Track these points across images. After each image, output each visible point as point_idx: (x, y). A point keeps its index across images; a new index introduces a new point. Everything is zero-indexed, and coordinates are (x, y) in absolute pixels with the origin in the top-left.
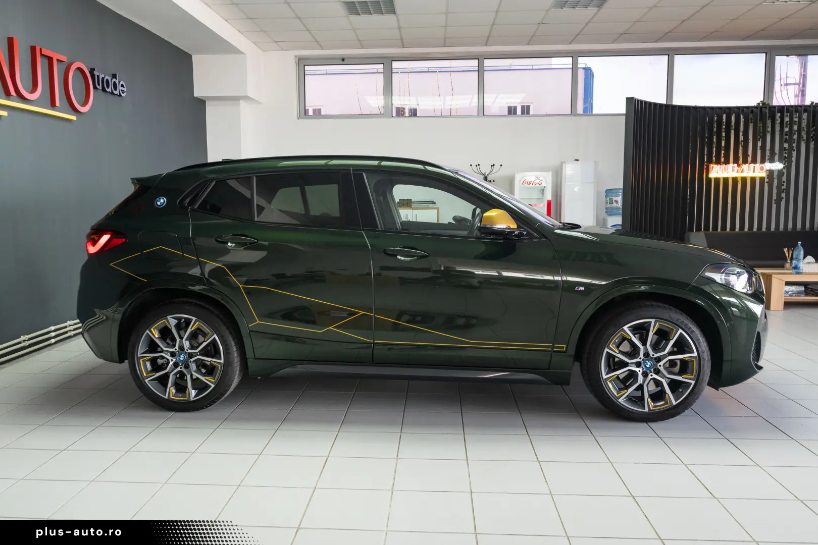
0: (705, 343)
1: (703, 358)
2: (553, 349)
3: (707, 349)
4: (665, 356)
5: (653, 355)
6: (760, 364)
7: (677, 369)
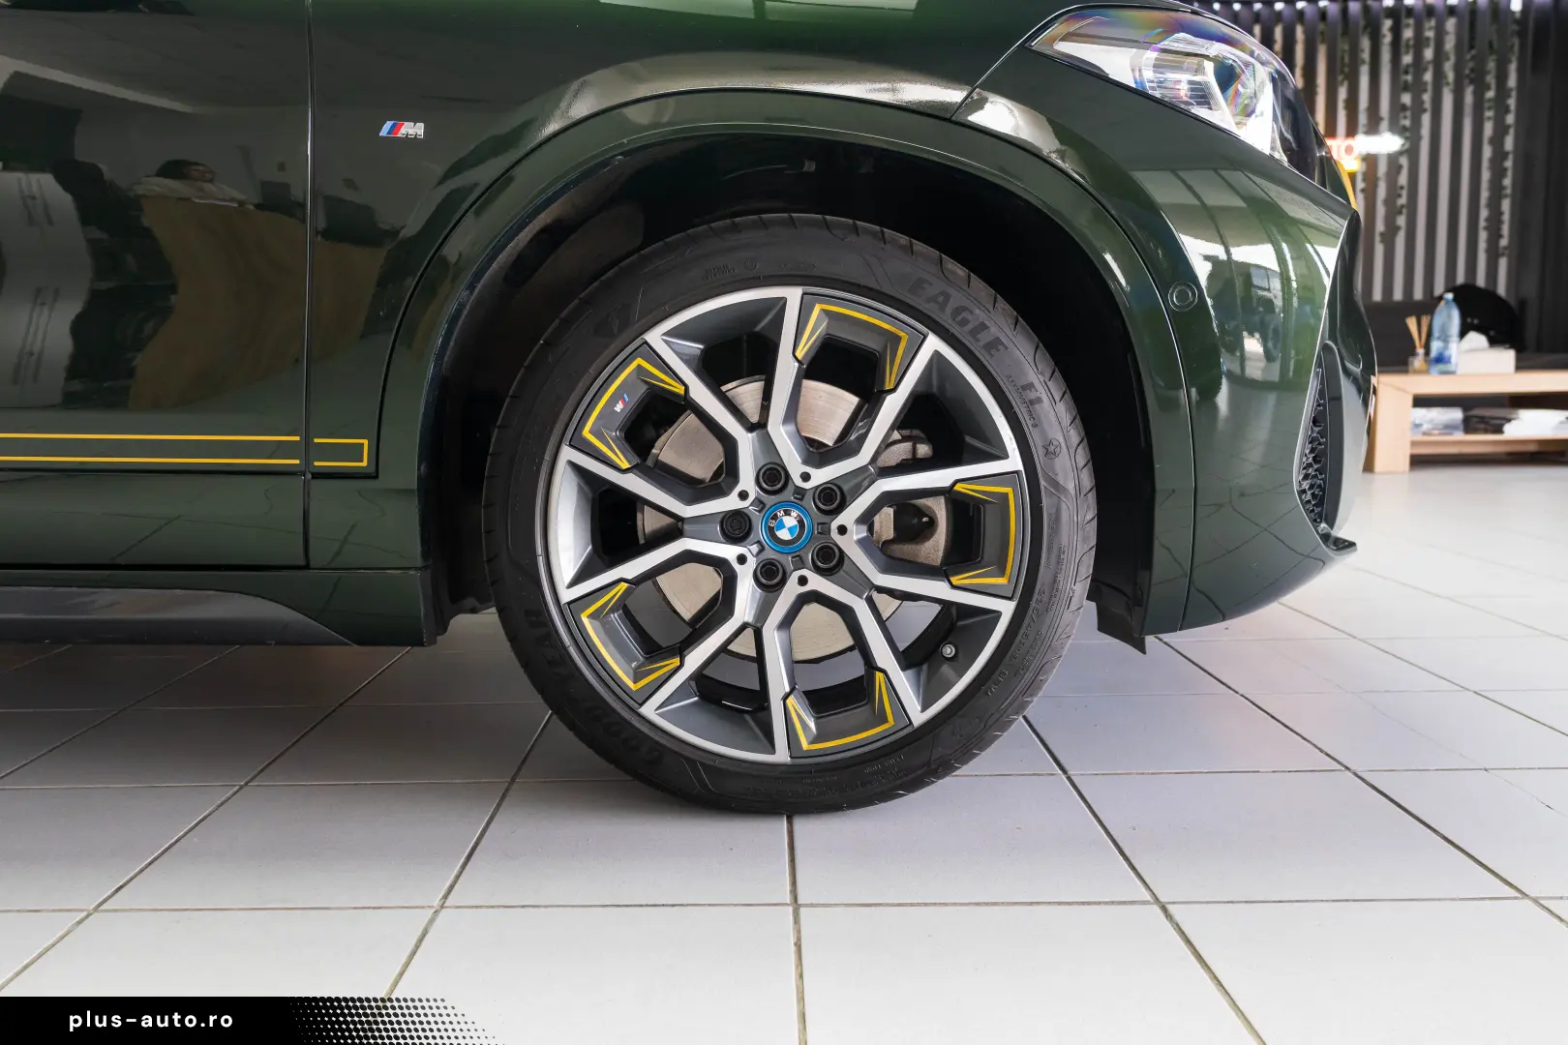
0: (1061, 407)
1: (1055, 484)
2: (307, 462)
3: (1075, 436)
4: (860, 480)
5: (806, 477)
6: (1342, 531)
7: (936, 546)
